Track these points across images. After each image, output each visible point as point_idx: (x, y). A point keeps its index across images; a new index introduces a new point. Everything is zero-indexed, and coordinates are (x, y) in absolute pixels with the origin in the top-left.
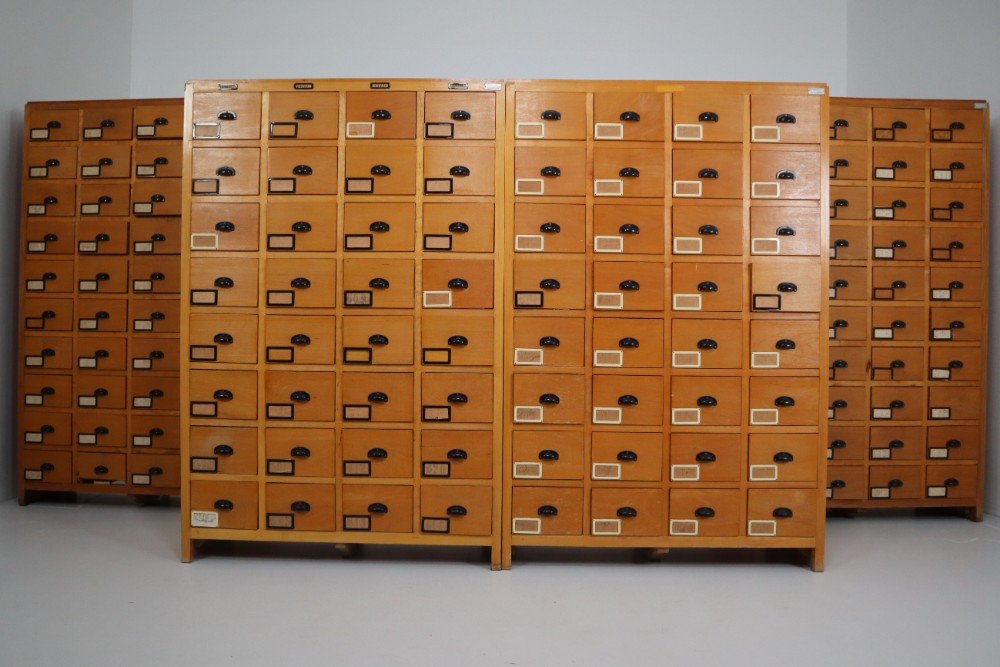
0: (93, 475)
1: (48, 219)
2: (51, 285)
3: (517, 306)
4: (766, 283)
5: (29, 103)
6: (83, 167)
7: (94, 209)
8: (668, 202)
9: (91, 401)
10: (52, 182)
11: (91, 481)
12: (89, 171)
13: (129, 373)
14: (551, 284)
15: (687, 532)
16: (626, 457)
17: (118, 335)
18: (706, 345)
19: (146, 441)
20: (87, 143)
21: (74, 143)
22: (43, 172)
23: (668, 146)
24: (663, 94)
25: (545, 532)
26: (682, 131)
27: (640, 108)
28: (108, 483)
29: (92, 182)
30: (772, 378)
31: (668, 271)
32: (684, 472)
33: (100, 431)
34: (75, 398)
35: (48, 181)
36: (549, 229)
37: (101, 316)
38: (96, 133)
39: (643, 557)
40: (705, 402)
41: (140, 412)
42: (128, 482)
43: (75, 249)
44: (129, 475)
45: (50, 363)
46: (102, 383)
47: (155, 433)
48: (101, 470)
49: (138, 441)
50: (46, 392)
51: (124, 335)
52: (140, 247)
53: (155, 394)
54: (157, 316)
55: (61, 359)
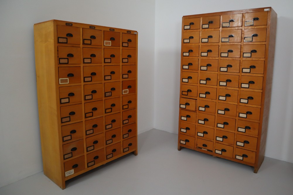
0: (202, 147)
1: (190, 58)
2: (190, 81)
5: (183, 16)
6: (202, 39)
7: (205, 54)
9: (203, 122)
10: (191, 44)
11: (201, 148)
12: (204, 40)
13: (216, 114)
17: (213, 100)
19: (221, 139)
20: (203, 30)
21: (198, 30)
22: (188, 41)
28: (207, 150)
29: (205, 44)
33: (205, 133)
34: (197, 120)
35: (190, 44)
37: (207, 93)
38: (207, 26)
41: (220, 129)
42: (214, 152)
43: (199, 69)
44: (214, 149)
45: (188, 108)
46: (207, 117)
47: (224, 137)
48: (205, 145)
49: (218, 139)
50: (188, 116)
51: (215, 101)
52: (222, 69)
53: (225, 124)
54: (228, 96)
55: (192, 107)
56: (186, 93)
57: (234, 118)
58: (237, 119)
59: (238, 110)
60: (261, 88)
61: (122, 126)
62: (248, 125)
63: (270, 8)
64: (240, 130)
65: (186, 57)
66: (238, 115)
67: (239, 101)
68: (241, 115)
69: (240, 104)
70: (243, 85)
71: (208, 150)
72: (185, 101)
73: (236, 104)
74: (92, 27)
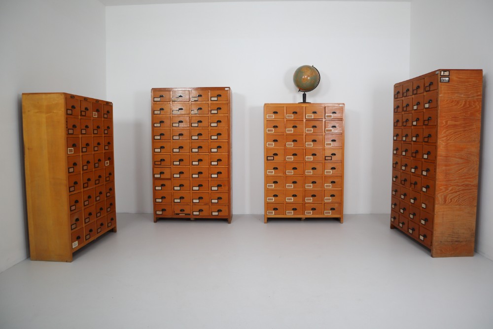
0: (179, 212)
1: (162, 128)
2: (163, 150)
3: (267, 160)
4: (328, 153)
5: (153, 89)
7: (177, 125)
8: (304, 134)
9: (178, 188)
10: (162, 115)
11: (179, 214)
12: (175, 112)
13: (191, 179)
14: (276, 154)
15: (310, 214)
16: (294, 196)
17: (187, 167)
18: (314, 169)
19: (197, 201)
20: (174, 102)
21: (169, 102)
22: (159, 112)
23: (304, 120)
24: (303, 107)
25: (275, 214)
26: (308, 116)
27: (297, 111)
28: (184, 215)
29: (176, 115)
30: (330, 177)
31: (304, 151)
32: (309, 200)
33: (181, 198)
34: (173, 187)
35: (160, 116)
36: (275, 141)
37: (181, 160)
38: (177, 99)
39: (299, 219)
40: (314, 182)
41: (195, 192)
42: (192, 214)
43: (172, 138)
44: (192, 212)
45: (163, 176)
46: (182, 183)
47: (200, 198)
48: (182, 210)
49: (195, 201)
50: (163, 185)
51: (189, 167)
52: (193, 138)
53: (200, 186)
54: (200, 160)
55: (167, 175)
56: (159, 163)
57: (207, 179)
58: (210, 180)
59: (210, 172)
60: (227, 151)
61: (106, 198)
62: (220, 184)
63: (229, 88)
64: (213, 189)
65: (157, 128)
66: (210, 176)
67: (210, 164)
68: (213, 176)
69: (212, 166)
70: (213, 150)
71: (186, 214)
72: (159, 170)
73: (208, 166)
74: (86, 99)
